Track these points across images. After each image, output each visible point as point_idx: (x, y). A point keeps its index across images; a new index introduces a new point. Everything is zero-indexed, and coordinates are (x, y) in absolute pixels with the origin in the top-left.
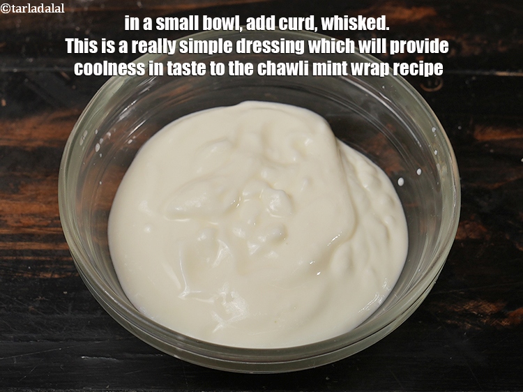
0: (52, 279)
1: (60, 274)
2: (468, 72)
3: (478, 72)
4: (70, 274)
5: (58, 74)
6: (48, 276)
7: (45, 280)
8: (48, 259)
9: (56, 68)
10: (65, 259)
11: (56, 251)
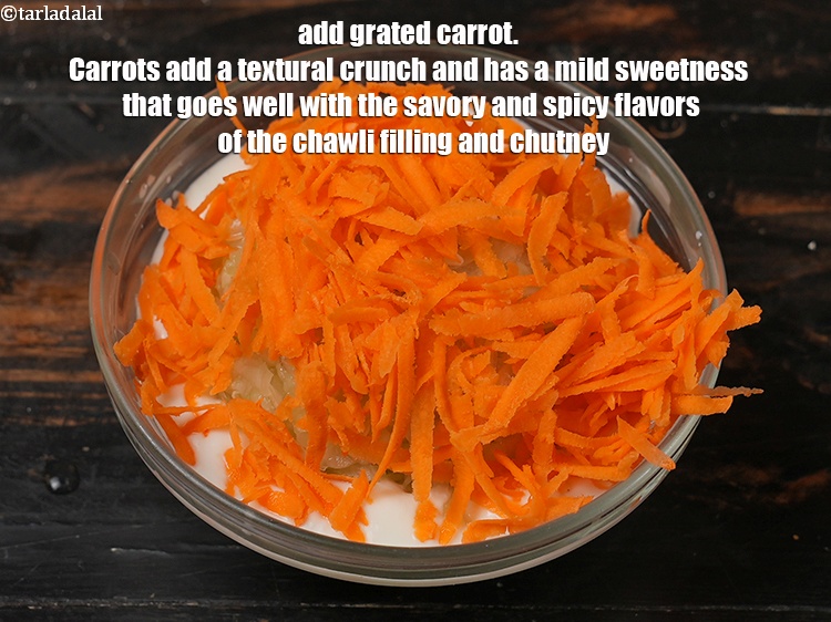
0: (65, 428)
1: (77, 420)
2: (726, 107)
3: (742, 108)
4: (92, 420)
5: (75, 108)
6: (59, 422)
7: (54, 429)
8: (59, 396)
9: (73, 98)
10: (86, 396)
11: (71, 384)
